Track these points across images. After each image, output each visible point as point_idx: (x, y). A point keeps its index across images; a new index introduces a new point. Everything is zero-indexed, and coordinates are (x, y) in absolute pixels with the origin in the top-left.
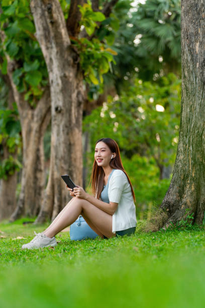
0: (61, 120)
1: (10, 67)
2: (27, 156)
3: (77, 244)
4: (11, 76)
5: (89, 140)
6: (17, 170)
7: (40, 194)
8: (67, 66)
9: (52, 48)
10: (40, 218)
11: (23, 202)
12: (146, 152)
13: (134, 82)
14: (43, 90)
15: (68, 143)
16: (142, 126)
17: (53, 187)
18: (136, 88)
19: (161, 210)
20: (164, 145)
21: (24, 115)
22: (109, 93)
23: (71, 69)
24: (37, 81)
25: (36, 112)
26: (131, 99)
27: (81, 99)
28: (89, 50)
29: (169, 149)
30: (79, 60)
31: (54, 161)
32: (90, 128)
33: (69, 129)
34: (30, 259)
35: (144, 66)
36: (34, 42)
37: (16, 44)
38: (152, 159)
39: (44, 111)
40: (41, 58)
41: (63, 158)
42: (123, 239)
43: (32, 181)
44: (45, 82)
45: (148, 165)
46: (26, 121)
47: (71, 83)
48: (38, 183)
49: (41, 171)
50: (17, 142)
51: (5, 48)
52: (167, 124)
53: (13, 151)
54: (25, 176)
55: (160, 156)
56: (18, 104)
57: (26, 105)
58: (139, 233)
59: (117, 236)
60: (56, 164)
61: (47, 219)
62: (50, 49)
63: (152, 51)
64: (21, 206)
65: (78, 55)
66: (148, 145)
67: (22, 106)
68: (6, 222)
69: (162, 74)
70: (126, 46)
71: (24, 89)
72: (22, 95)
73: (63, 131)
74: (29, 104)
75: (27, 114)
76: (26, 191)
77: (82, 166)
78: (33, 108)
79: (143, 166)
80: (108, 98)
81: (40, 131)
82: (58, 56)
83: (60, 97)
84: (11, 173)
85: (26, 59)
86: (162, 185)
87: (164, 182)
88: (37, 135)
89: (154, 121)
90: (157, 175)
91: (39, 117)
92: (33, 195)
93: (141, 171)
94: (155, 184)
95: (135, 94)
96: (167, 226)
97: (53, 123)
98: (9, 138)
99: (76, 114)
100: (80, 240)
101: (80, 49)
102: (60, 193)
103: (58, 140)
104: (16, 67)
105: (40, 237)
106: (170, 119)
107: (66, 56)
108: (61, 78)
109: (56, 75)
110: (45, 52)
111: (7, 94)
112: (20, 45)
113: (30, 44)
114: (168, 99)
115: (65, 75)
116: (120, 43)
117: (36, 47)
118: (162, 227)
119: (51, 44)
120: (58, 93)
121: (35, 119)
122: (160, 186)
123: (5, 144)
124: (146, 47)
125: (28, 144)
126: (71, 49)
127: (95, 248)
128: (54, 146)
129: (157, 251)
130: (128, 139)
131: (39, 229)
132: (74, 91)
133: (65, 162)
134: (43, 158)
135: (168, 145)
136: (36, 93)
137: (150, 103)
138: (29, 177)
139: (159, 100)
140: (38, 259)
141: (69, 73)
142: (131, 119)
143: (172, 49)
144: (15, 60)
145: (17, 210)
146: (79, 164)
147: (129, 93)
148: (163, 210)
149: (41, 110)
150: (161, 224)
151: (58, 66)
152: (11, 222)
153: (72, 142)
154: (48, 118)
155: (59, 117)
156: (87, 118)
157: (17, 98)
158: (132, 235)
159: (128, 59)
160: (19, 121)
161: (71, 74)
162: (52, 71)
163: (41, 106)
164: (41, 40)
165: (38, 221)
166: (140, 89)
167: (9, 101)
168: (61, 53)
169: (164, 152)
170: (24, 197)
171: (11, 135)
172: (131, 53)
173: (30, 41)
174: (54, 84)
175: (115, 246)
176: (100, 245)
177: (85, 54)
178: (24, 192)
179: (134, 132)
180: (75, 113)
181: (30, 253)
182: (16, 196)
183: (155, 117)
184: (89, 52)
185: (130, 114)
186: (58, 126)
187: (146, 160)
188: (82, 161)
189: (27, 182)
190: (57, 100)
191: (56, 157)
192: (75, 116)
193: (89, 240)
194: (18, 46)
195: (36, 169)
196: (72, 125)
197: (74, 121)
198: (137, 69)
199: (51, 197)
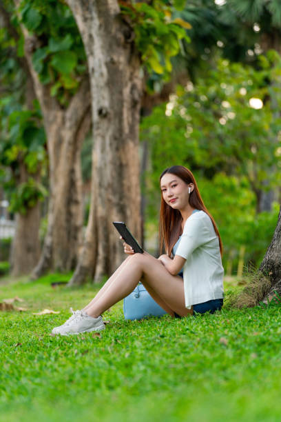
0: (107, 129)
1: (28, 46)
2: (56, 181)
3: (134, 328)
4: (30, 59)
5: (150, 153)
6: (41, 200)
7: (75, 238)
8: (115, 47)
9: (92, 19)
10: (77, 277)
11: (51, 250)
12: (235, 170)
13: (217, 64)
14: (78, 80)
15: (118, 163)
16: (229, 131)
17: (95, 230)
18: (220, 72)
19: (261, 273)
20: (263, 159)
21: (51, 118)
22: (179, 82)
23: (121, 51)
24: (70, 66)
25: (69, 114)
26: (212, 90)
27: (136, 96)
28: (148, 21)
29: (270, 165)
30: (133, 38)
31: (97, 191)
32: (151, 135)
33: (119, 142)
34: (66, 355)
35: (232, 40)
36: (65, 7)
37: (38, 10)
38: (244, 180)
39: (80, 112)
40: (75, 32)
41: (110, 186)
42: (204, 320)
43: (63, 217)
44: (81, 68)
45: (238, 189)
46: (54, 128)
47: (121, 72)
48: (73, 221)
49: (77, 202)
50: (40, 156)
51: (20, 18)
52: (266, 127)
53: (34, 170)
54: (53, 210)
55: (256, 175)
56: (41, 101)
57: (54, 103)
58: (228, 310)
59: (194, 314)
60: (100, 195)
61: (88, 278)
62: (89, 21)
63: (244, 16)
64: (48, 255)
65: (132, 30)
66: (238, 158)
67: (47, 104)
68: (25, 280)
69: (258, 51)
70: (205, 9)
71: (50, 78)
72: (47, 88)
73: (111, 144)
74: (58, 102)
75: (55, 117)
76: (55, 233)
77: (139, 199)
78: (63, 108)
79: (231, 190)
80: (178, 88)
81: (75, 142)
82: (102, 31)
83: (106, 94)
84: (31, 203)
85: (53, 32)
86: (260, 221)
87: (262, 216)
88: (71, 148)
89: (247, 123)
90: (253, 203)
91: (73, 122)
92: (65, 239)
93: (228, 198)
94: (250, 218)
95: (218, 81)
96: (270, 298)
97: (95, 132)
98: (27, 153)
99: (130, 119)
100: (139, 320)
101: (135, 21)
102: (107, 239)
103: (103, 159)
104: (38, 46)
105: (79, 316)
106: (272, 120)
107: (113, 31)
108: (107, 64)
109: (99, 60)
110: (81, 25)
111: (23, 82)
112: (44, 13)
113: (59, 11)
114: (268, 90)
115: (112, 59)
116: (196, 5)
117: (67, 14)
118: (262, 299)
119: (91, 12)
120: (101, 88)
121: (68, 124)
122: (257, 224)
123: (22, 161)
124: (233, 11)
125: (57, 162)
126: (121, 19)
127: (162, 337)
128: (96, 168)
129: (256, 345)
130: (208, 150)
131: (76, 294)
132: (126, 85)
133: (114, 193)
134: (79, 183)
135: (269, 159)
136: (68, 84)
137: (241, 95)
138: (60, 212)
139: (256, 91)
140: (77, 354)
141: (119, 57)
142: (211, 120)
143: (273, 13)
144: (36, 35)
145: (41, 261)
146: (135, 195)
147: (209, 80)
148: (264, 273)
149: (76, 110)
150: (261, 295)
151: (102, 47)
152: (33, 280)
153: (124, 162)
154: (87, 122)
155: (104, 124)
156: (146, 119)
157: (39, 93)
158: (217, 311)
159: (208, 28)
160: (43, 127)
161: (121, 58)
162: (92, 53)
163: (76, 104)
164: (75, 6)
165: (75, 281)
166: (226, 75)
167: (27, 95)
168: (105, 27)
169: (263, 169)
170: (52, 243)
171: (31, 149)
172: (211, 20)
173: (58, 6)
174: (96, 75)
175: (192, 332)
176: (169, 331)
177: (141, 27)
178: (51, 234)
179: (217, 141)
180: (128, 118)
181: (65, 343)
182: (40, 238)
183: (249, 117)
184: (148, 25)
185: (210, 113)
186: (103, 137)
187: (235, 181)
188: (139, 190)
189: (57, 219)
190: (100, 98)
191: (100, 185)
192: (129, 123)
193: (152, 320)
194: (41, 13)
195: (70, 200)
196: (124, 136)
197: (127, 130)
198: (220, 44)
199: (94, 245)
